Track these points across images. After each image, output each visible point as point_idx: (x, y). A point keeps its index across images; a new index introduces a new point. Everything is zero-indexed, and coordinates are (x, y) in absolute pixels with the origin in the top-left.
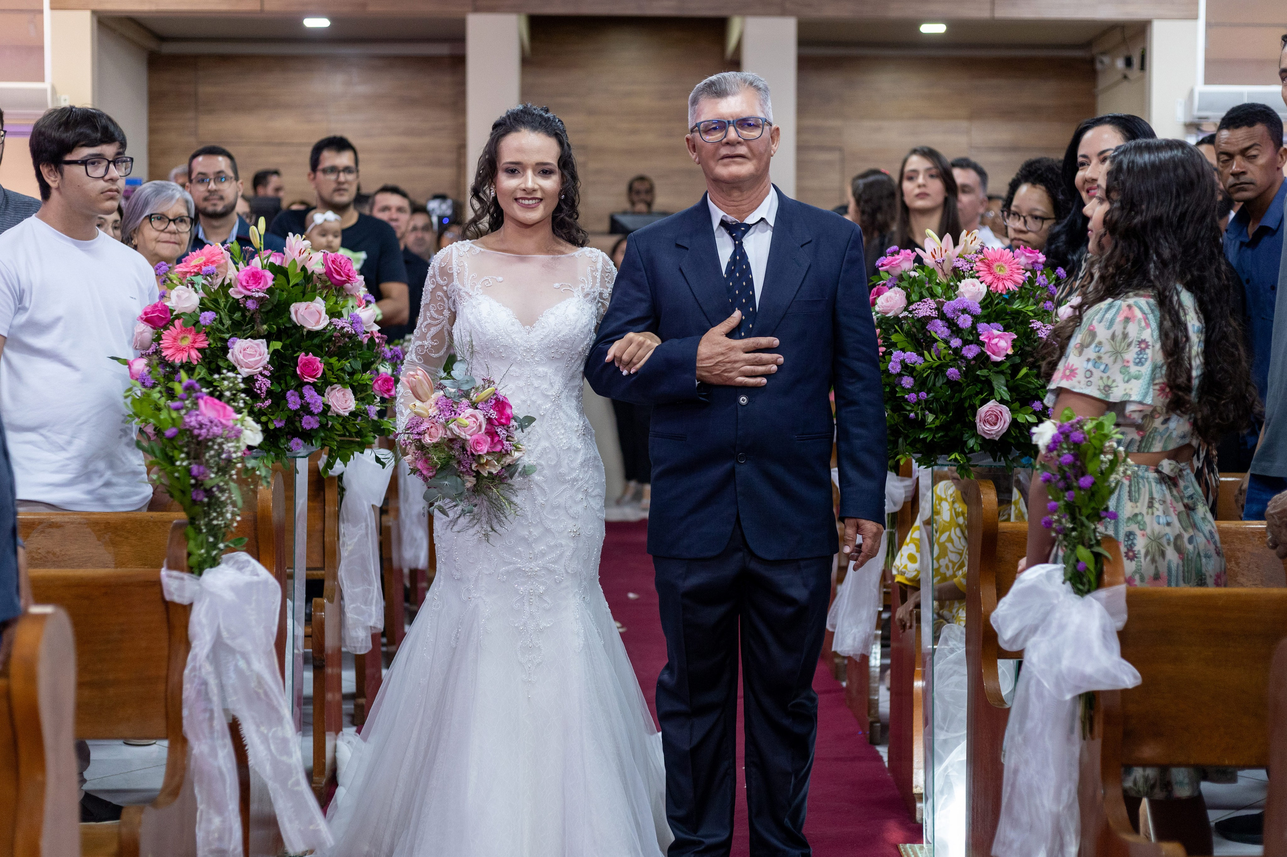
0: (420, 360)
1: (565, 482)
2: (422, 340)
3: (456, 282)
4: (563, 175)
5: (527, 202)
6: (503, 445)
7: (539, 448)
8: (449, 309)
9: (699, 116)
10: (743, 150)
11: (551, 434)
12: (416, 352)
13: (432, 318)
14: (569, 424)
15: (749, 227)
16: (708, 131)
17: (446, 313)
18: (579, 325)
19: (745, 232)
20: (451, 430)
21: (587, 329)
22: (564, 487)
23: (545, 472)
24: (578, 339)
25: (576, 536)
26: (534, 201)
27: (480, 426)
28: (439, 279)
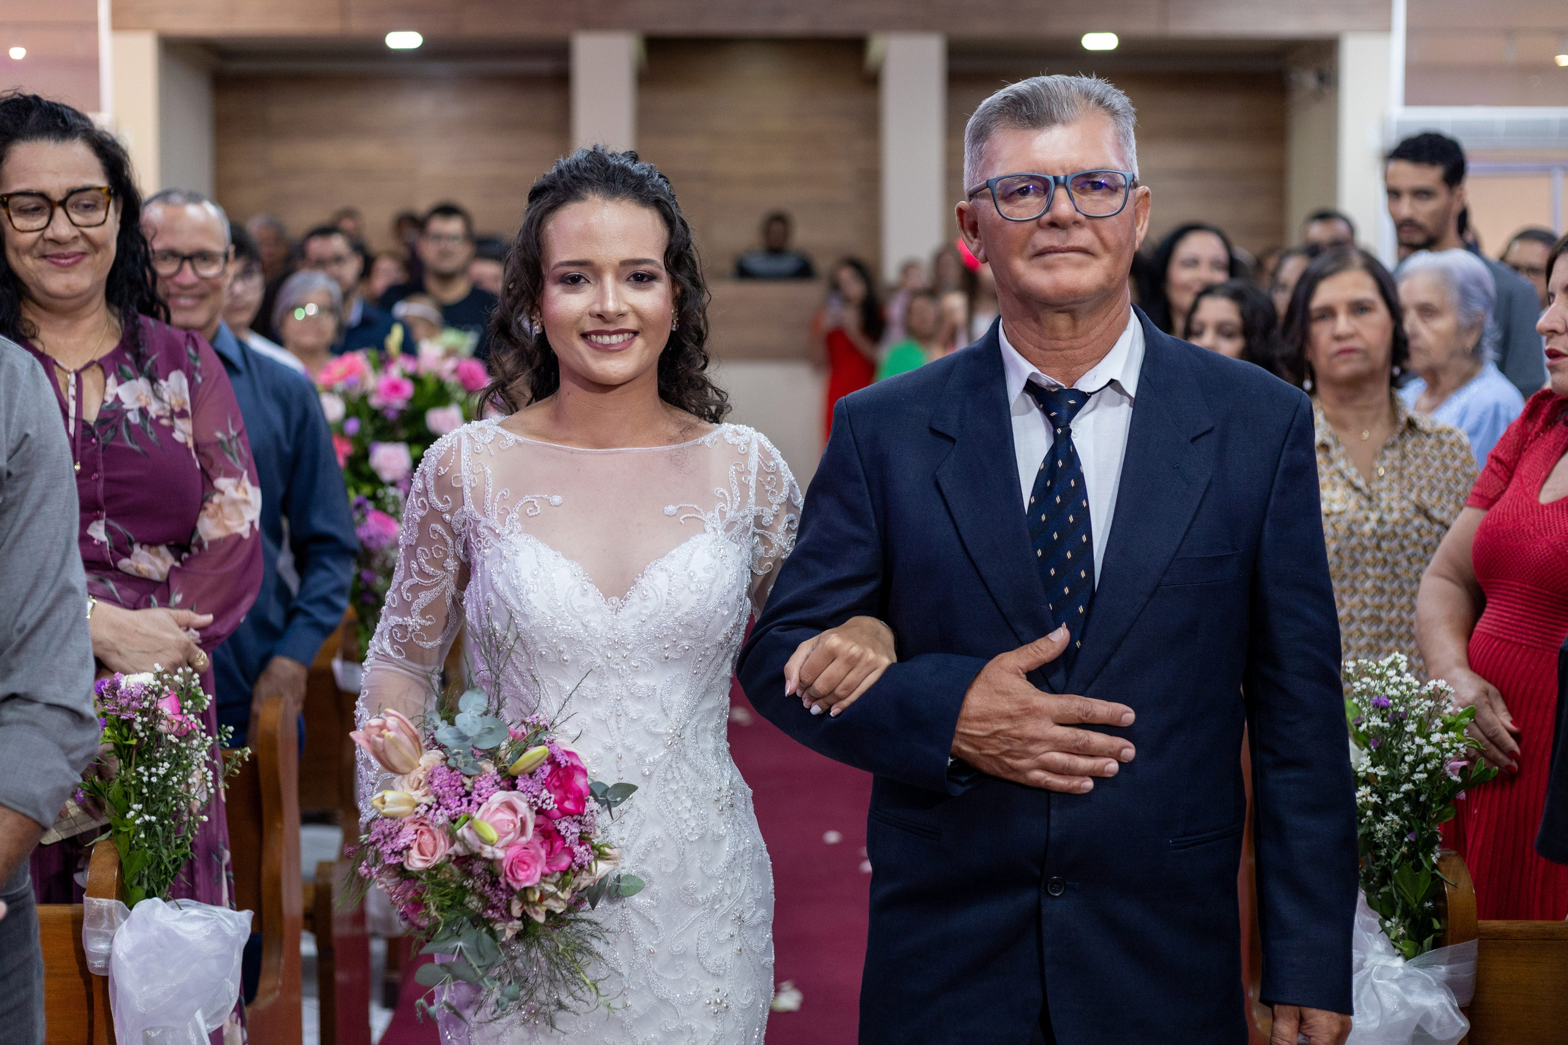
0: (399, 652)
1: (694, 905)
2: (402, 616)
3: (469, 507)
4: (674, 282)
5: (606, 340)
6: (572, 855)
7: (642, 841)
8: (456, 557)
9: (990, 164)
10: (1083, 237)
11: (665, 812)
12: (391, 637)
13: (422, 573)
14: (701, 787)
15: (1084, 397)
16: (1009, 196)
17: (452, 565)
18: (717, 589)
19: (1075, 410)
20: (463, 840)
21: (734, 595)
22: (694, 914)
23: (655, 887)
24: (718, 617)
25: (721, 1010)
26: (621, 338)
27: (523, 823)
28: (433, 498)
